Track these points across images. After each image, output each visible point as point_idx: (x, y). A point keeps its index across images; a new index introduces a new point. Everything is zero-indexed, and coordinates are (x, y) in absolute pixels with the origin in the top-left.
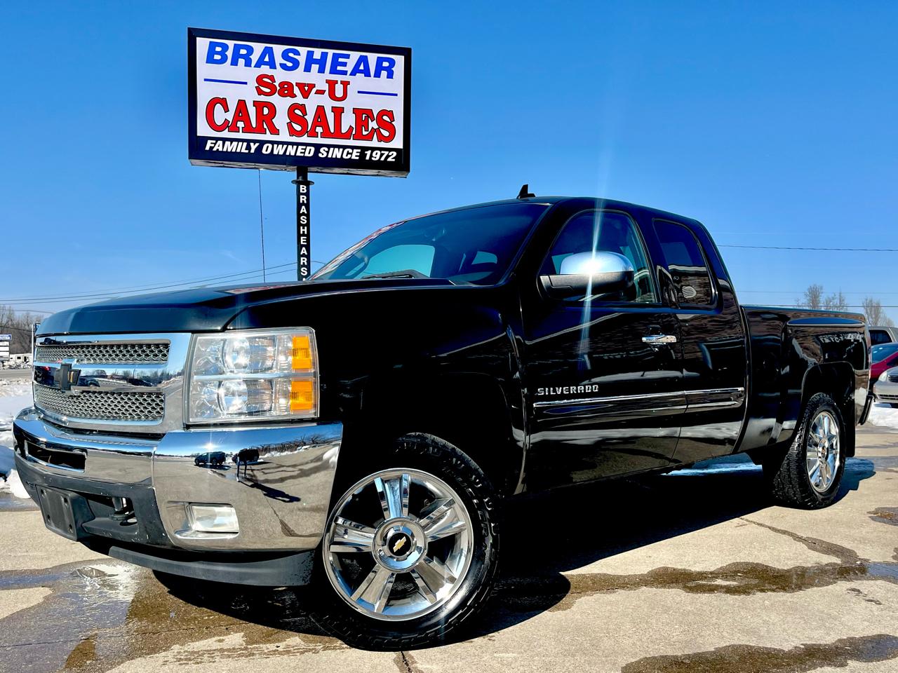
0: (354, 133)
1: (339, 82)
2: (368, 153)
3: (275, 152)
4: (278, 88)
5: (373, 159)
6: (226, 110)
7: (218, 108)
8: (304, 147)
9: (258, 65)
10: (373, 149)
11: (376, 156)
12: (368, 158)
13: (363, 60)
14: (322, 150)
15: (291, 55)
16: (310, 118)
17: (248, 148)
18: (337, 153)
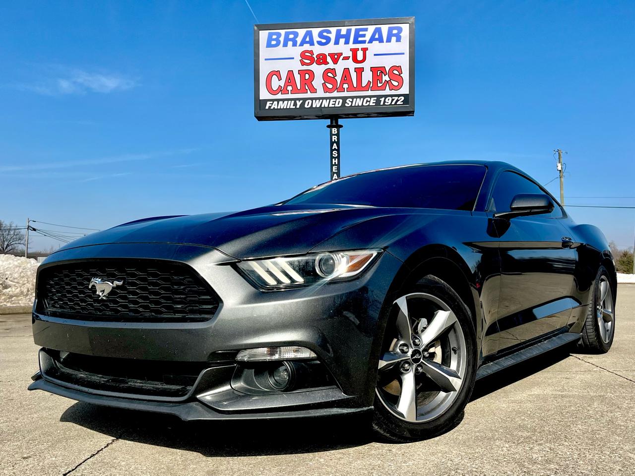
0: (371, 85)
1: (360, 49)
2: (382, 99)
3: (314, 106)
4: (316, 59)
5: (386, 104)
6: (280, 79)
7: (274, 78)
8: (335, 100)
9: (301, 45)
10: (386, 96)
11: (389, 101)
12: (382, 103)
13: (378, 31)
14: (347, 101)
15: (325, 34)
16: (339, 78)
17: (295, 104)
18: (359, 102)
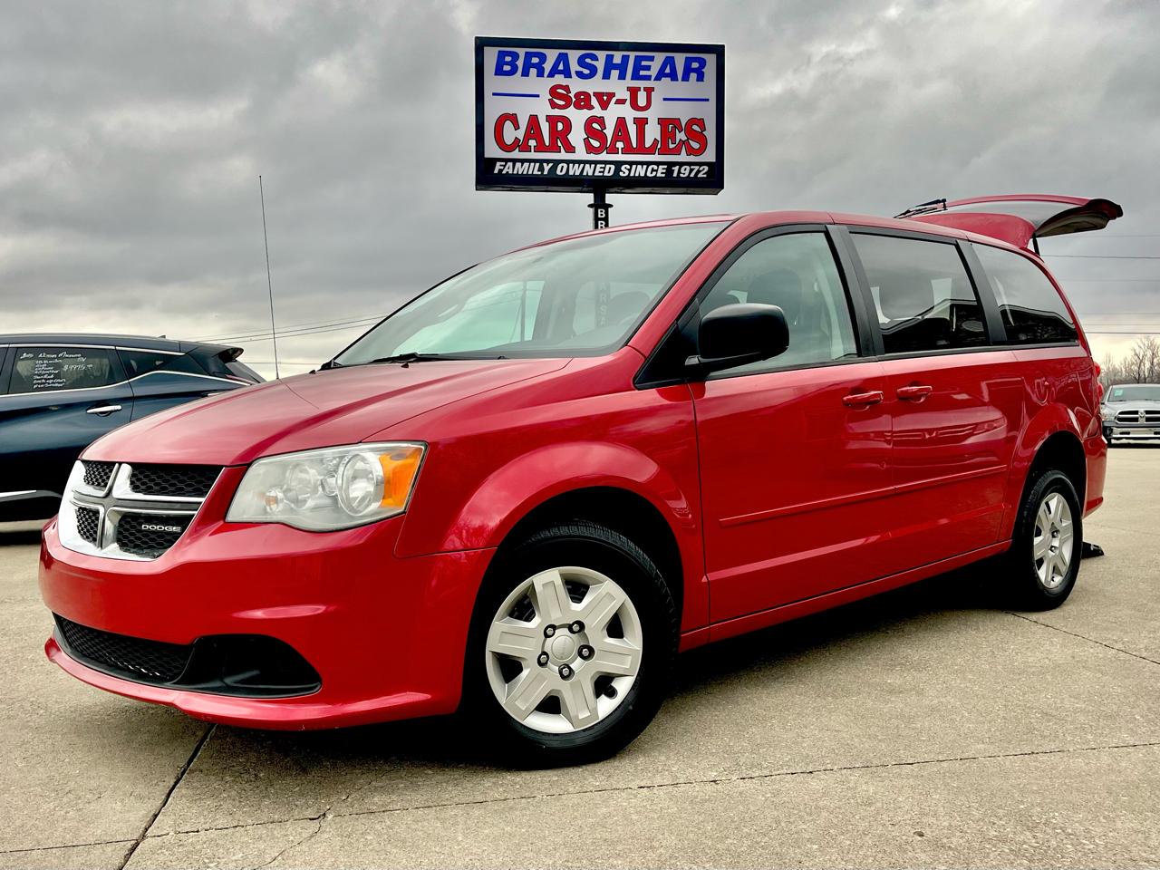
1: (642, 89)
2: (676, 169)
3: (571, 173)
4: (574, 100)
5: (682, 175)
6: (517, 127)
9: (551, 75)
10: (681, 164)
11: (685, 172)
12: (675, 175)
13: (670, 62)
14: (623, 168)
16: (609, 132)
17: (541, 169)
18: (641, 171)
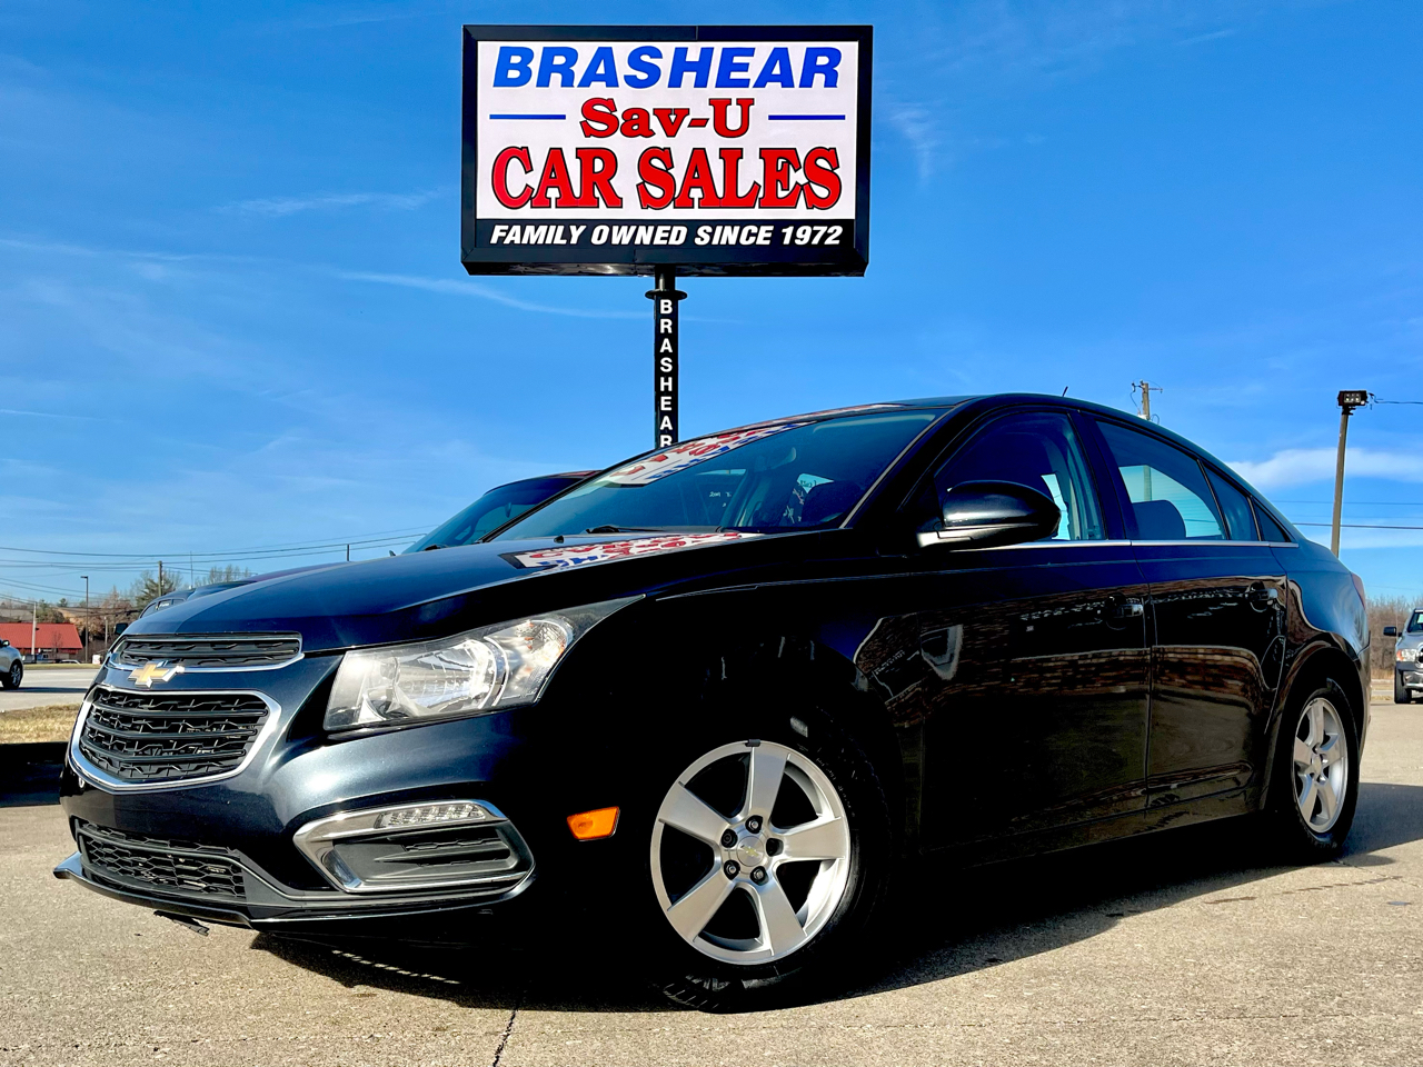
0: (761, 195)
1: (734, 102)
2: (789, 231)
3: (615, 241)
4: (621, 121)
5: (798, 242)
6: (528, 168)
7: (515, 165)
8: (668, 228)
9: (585, 83)
10: (797, 224)
11: (804, 236)
12: (787, 241)
14: (700, 231)
15: (645, 58)
16: (679, 173)
17: (567, 235)
18: (729, 236)
